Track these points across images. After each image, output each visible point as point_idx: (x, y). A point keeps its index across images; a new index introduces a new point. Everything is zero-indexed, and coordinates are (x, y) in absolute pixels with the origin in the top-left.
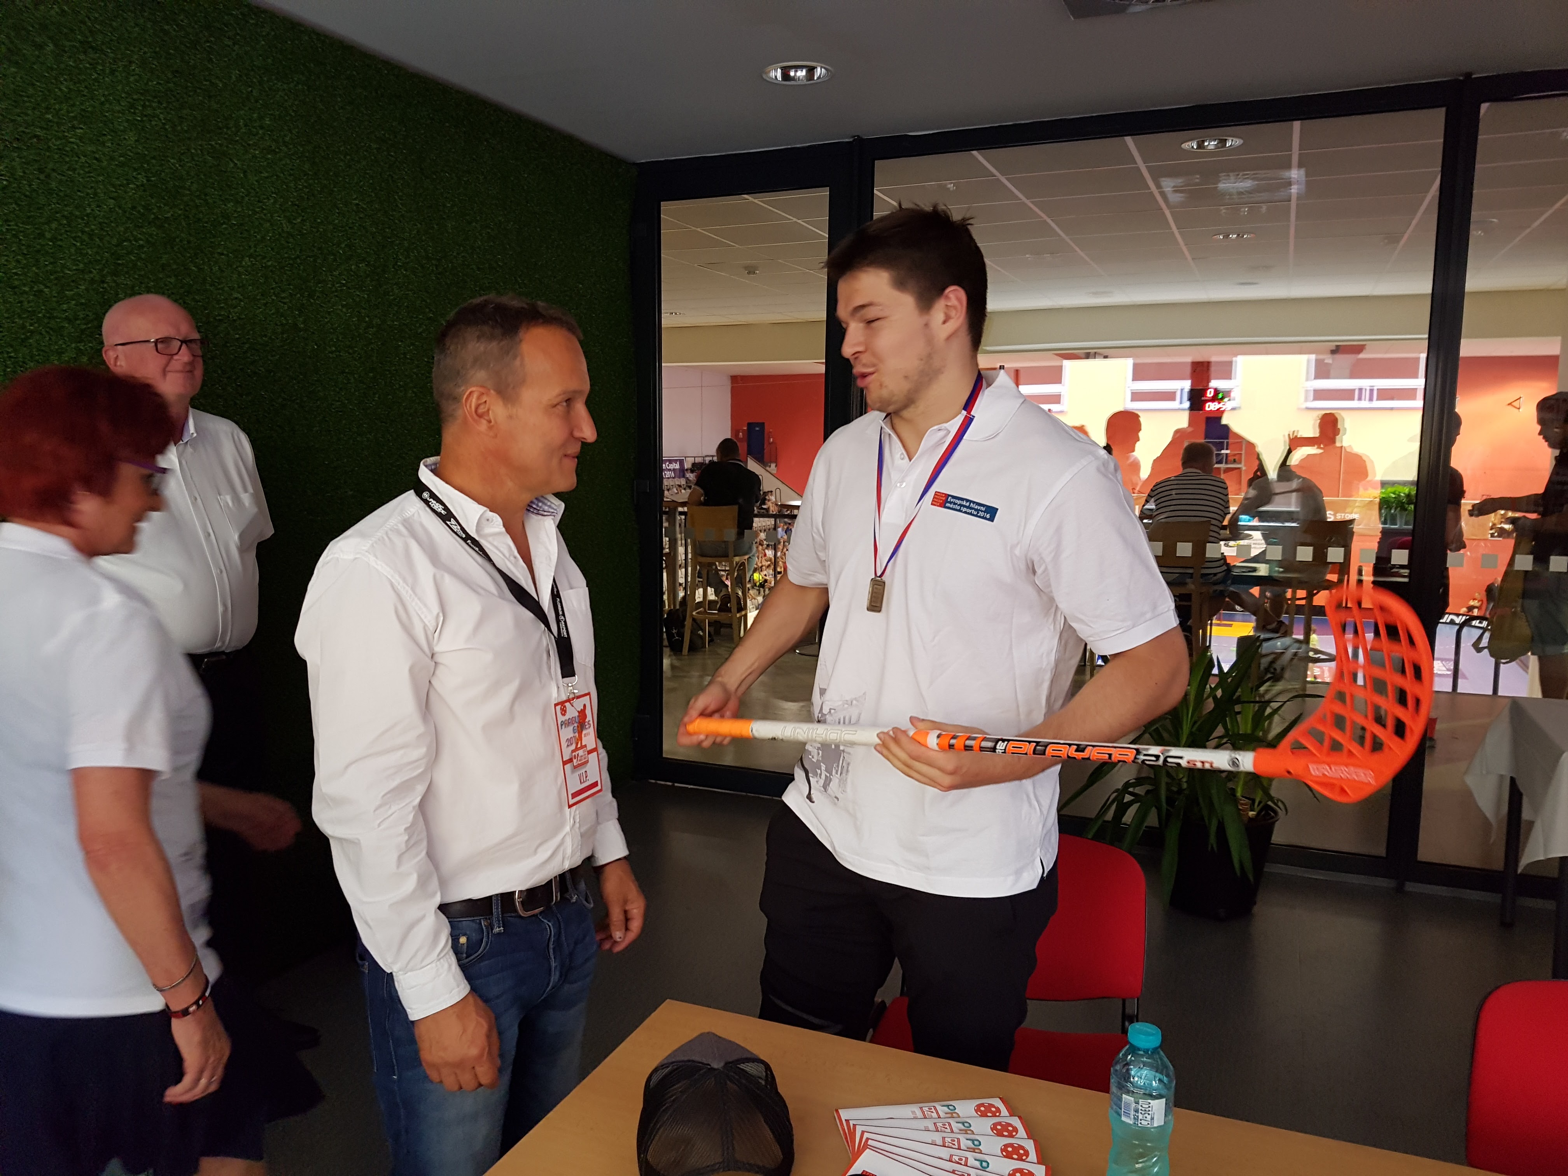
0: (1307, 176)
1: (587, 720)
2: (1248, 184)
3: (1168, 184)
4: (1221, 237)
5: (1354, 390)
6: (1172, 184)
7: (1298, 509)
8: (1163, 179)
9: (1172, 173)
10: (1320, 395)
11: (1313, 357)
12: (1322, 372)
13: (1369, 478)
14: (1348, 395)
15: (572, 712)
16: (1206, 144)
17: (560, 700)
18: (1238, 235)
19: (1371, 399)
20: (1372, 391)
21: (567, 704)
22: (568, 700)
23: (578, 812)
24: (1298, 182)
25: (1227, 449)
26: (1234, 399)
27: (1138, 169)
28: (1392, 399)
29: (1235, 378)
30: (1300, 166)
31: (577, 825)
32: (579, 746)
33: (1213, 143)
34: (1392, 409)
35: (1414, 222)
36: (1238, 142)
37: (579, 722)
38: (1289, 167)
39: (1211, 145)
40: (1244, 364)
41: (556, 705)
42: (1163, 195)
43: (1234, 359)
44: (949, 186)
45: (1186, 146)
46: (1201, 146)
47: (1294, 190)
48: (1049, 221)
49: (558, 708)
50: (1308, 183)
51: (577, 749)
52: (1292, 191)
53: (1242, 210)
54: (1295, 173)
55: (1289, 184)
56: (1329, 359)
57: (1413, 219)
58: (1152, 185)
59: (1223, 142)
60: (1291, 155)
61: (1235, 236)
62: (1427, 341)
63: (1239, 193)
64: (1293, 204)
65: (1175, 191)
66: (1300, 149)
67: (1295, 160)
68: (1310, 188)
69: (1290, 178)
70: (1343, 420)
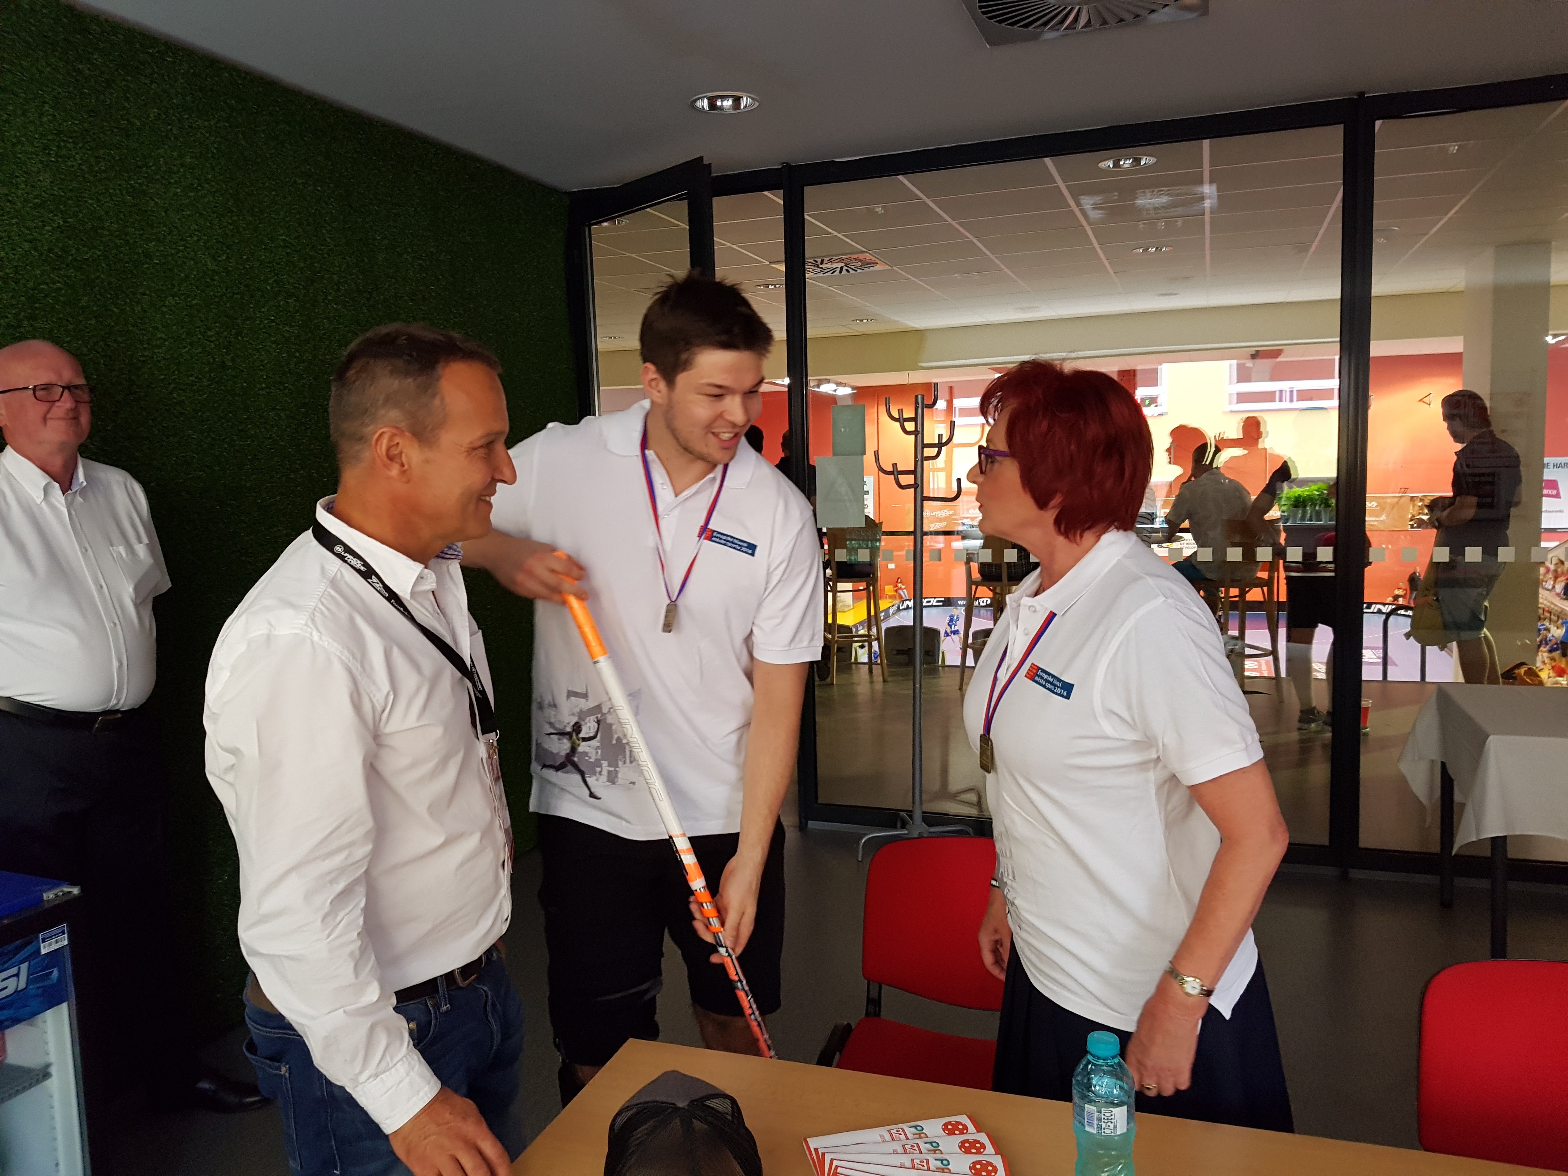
0: (1218, 190)
2: (1164, 199)
3: (1088, 202)
4: (1141, 251)
5: (1275, 392)
6: (1091, 202)
8: (1082, 197)
9: (1090, 191)
10: (1243, 398)
11: (1234, 362)
12: (1243, 376)
14: (1269, 397)
16: (1122, 163)
18: (1157, 248)
19: (1291, 400)
20: (1291, 392)
24: (1210, 198)
26: (1161, 405)
27: (1058, 187)
28: (1311, 399)
29: (1161, 385)
30: (1211, 182)
33: (1128, 162)
34: (1311, 409)
35: (1321, 232)
36: (1151, 160)
38: (1201, 183)
39: (1126, 163)
40: (1169, 371)
42: (1083, 212)
43: (1159, 367)
44: (876, 209)
45: (1102, 165)
46: (1116, 164)
47: (1207, 204)
48: (975, 240)
50: (1220, 197)
52: (1205, 205)
53: (1159, 224)
54: (1208, 189)
55: (1202, 199)
56: (1249, 364)
57: (1320, 229)
58: (1072, 203)
59: (1137, 161)
60: (1202, 172)
61: (1154, 249)
62: (1338, 344)
63: (1156, 209)
64: (1207, 217)
65: (1095, 208)
66: (1211, 166)
67: (1206, 175)
68: (1222, 202)
69: (1203, 193)
70: (1265, 421)
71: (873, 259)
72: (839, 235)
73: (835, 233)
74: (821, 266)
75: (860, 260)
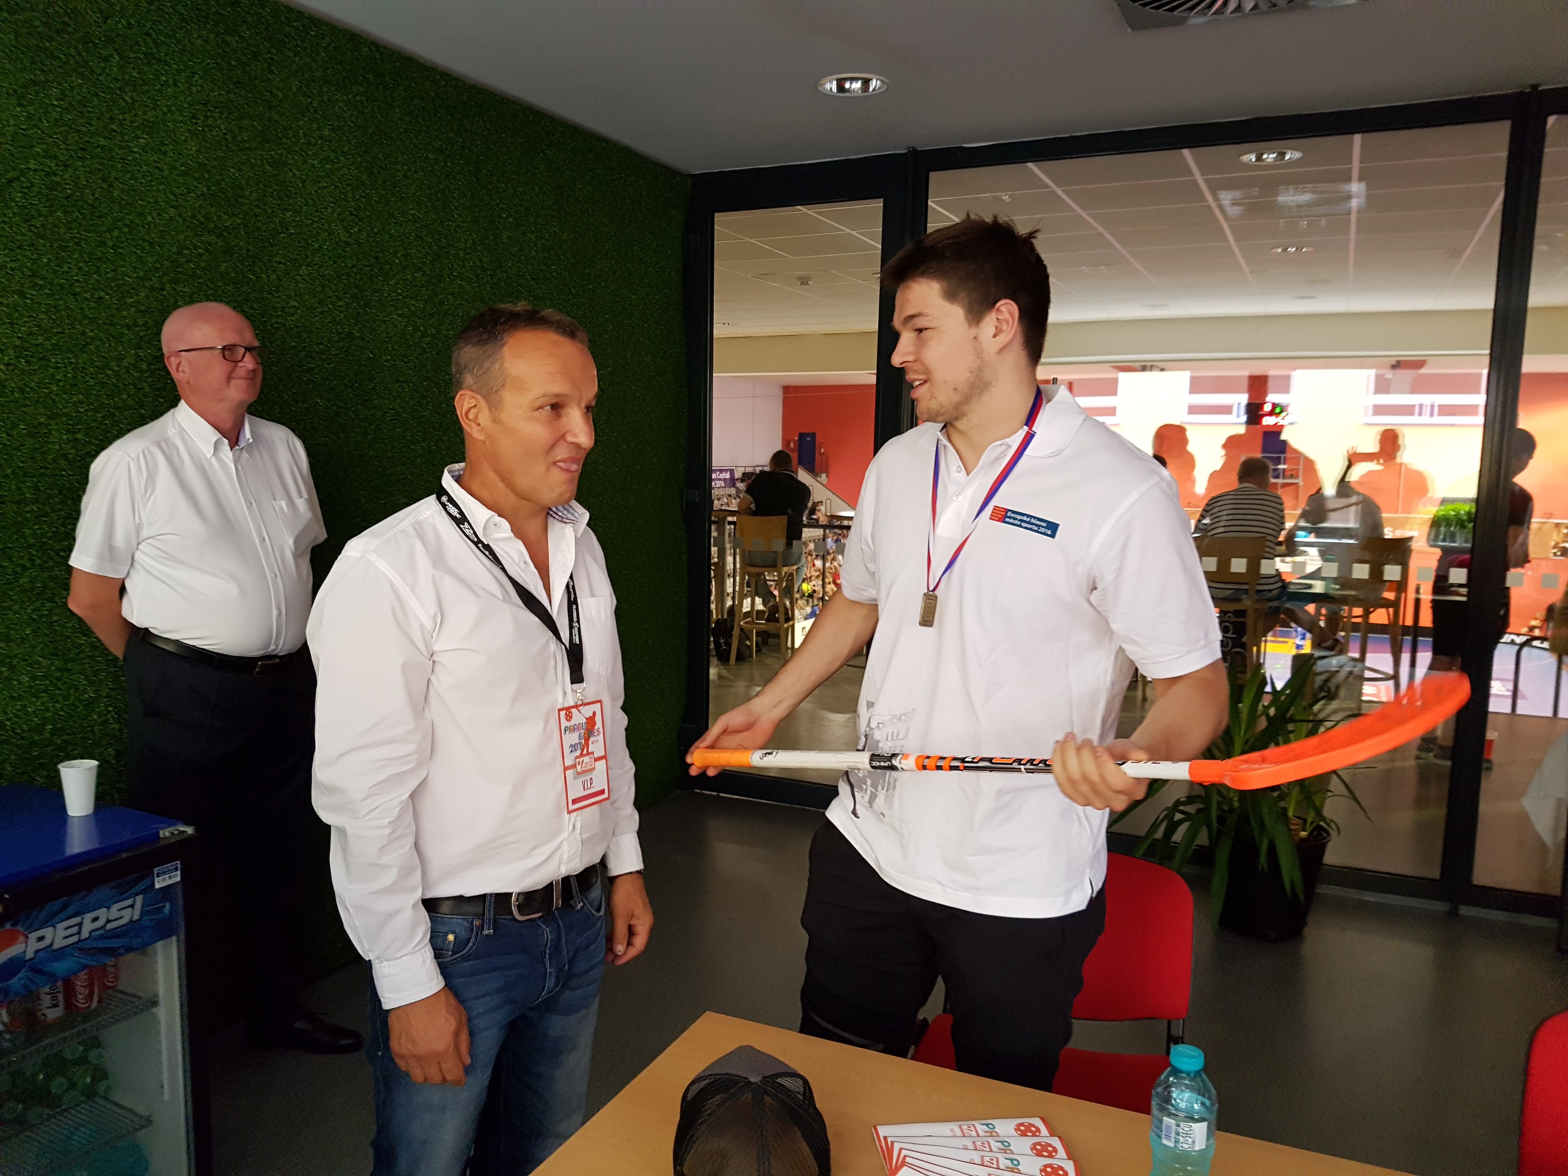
0: (1369, 188)
1: (596, 727)
2: (1307, 197)
3: (1226, 197)
4: (1280, 250)
5: (1414, 406)
6: (1230, 197)
7: (1357, 526)
8: (1221, 191)
9: (1229, 186)
10: (1379, 410)
11: (1372, 372)
12: (1382, 387)
13: (1430, 495)
14: (1408, 410)
15: (579, 718)
16: (1265, 156)
17: (566, 705)
18: (1297, 249)
19: (1432, 415)
20: (1432, 406)
21: (574, 710)
22: (576, 706)
23: (579, 818)
24: (1358, 197)
25: (1284, 464)
26: (1292, 414)
27: (1195, 182)
28: (1454, 414)
29: (1293, 393)
30: (1360, 179)
31: (578, 831)
32: (585, 752)
33: (1271, 156)
34: (1453, 425)
35: (1477, 236)
36: (1297, 155)
37: (587, 729)
38: (1349, 179)
39: (1270, 157)
40: (1301, 377)
41: (559, 710)
42: (1221, 207)
43: (1292, 373)
44: (1004, 198)
45: (1244, 158)
46: (1259, 158)
47: (1354, 203)
48: (1105, 233)
49: (563, 713)
50: (1369, 198)
51: (582, 755)
52: (1352, 204)
53: (1301, 223)
54: (1356, 187)
55: (1349, 197)
56: (1389, 374)
57: (1475, 233)
58: (1209, 197)
59: (1282, 155)
60: (1351, 168)
61: (1294, 249)
62: (1488, 357)
63: (1299, 206)
64: (1353, 218)
65: (1234, 204)
66: (1361, 163)
67: (1355, 172)
68: (1371, 202)
69: (1350, 191)
70: (1404, 435)
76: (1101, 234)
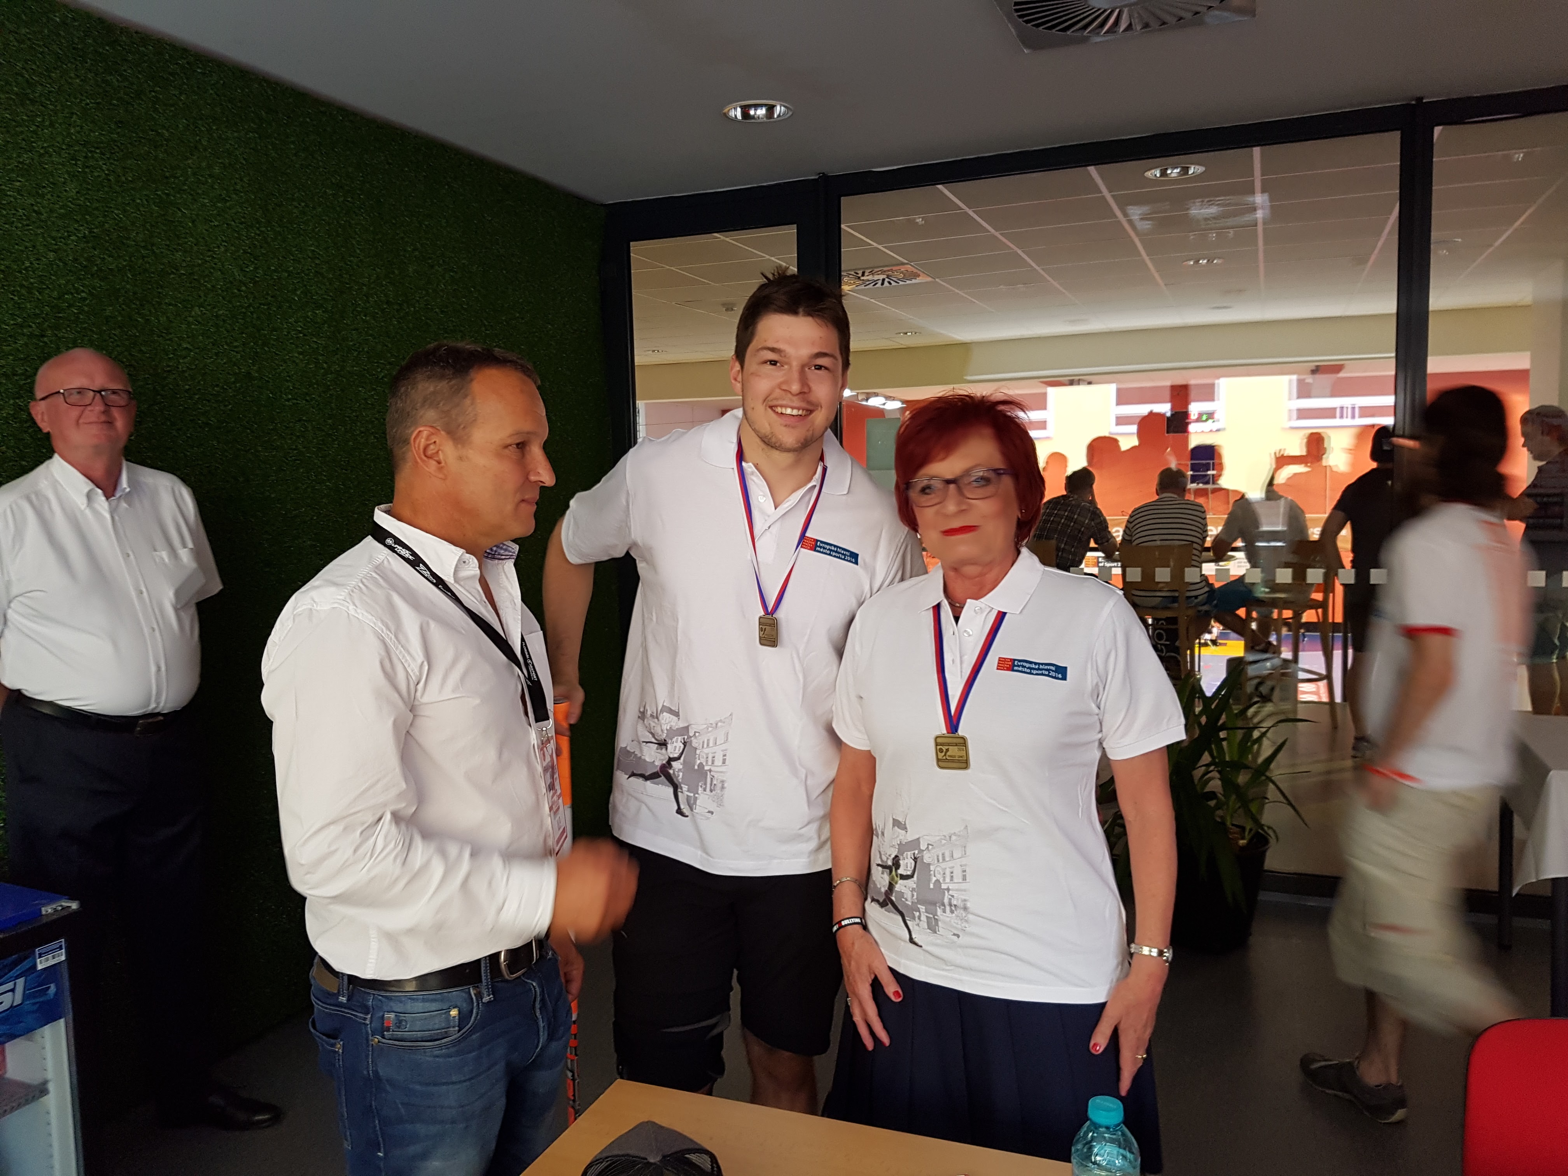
0: (1271, 200)
2: (1213, 210)
3: (1135, 212)
4: (1192, 263)
5: (1335, 409)
6: (1139, 212)
8: (1130, 207)
9: (1137, 201)
10: (1303, 414)
11: (1294, 377)
12: (1304, 392)
14: (1329, 413)
16: (1169, 172)
18: (1208, 261)
19: (1353, 417)
20: (1353, 408)
24: (1263, 208)
25: (1213, 470)
26: (1218, 421)
27: (1104, 197)
28: (1373, 416)
29: (1219, 400)
30: (1263, 191)
33: (1175, 171)
35: (1380, 244)
36: (1200, 169)
38: (1252, 192)
39: (1174, 173)
40: (1225, 385)
42: (1130, 222)
43: (1216, 382)
44: (918, 220)
45: (1149, 174)
46: (1164, 173)
47: (1259, 214)
48: (1019, 252)
50: (1273, 208)
52: (1258, 216)
53: (1210, 235)
54: (1259, 199)
55: (1254, 209)
56: (1309, 379)
57: (1379, 240)
58: (1118, 213)
59: (1185, 170)
60: (1253, 181)
61: (1205, 261)
62: (1394, 360)
63: (1206, 219)
64: (1260, 228)
65: (1141, 219)
66: (1262, 175)
67: (1258, 185)
68: (1276, 213)
69: (1254, 203)
70: (1329, 437)
71: (915, 271)
72: (880, 247)
73: (875, 245)
74: (862, 278)
75: (902, 273)
76: (1016, 252)
